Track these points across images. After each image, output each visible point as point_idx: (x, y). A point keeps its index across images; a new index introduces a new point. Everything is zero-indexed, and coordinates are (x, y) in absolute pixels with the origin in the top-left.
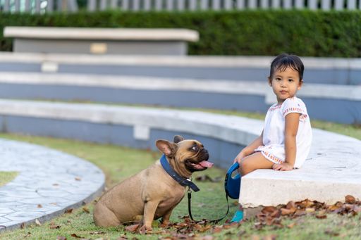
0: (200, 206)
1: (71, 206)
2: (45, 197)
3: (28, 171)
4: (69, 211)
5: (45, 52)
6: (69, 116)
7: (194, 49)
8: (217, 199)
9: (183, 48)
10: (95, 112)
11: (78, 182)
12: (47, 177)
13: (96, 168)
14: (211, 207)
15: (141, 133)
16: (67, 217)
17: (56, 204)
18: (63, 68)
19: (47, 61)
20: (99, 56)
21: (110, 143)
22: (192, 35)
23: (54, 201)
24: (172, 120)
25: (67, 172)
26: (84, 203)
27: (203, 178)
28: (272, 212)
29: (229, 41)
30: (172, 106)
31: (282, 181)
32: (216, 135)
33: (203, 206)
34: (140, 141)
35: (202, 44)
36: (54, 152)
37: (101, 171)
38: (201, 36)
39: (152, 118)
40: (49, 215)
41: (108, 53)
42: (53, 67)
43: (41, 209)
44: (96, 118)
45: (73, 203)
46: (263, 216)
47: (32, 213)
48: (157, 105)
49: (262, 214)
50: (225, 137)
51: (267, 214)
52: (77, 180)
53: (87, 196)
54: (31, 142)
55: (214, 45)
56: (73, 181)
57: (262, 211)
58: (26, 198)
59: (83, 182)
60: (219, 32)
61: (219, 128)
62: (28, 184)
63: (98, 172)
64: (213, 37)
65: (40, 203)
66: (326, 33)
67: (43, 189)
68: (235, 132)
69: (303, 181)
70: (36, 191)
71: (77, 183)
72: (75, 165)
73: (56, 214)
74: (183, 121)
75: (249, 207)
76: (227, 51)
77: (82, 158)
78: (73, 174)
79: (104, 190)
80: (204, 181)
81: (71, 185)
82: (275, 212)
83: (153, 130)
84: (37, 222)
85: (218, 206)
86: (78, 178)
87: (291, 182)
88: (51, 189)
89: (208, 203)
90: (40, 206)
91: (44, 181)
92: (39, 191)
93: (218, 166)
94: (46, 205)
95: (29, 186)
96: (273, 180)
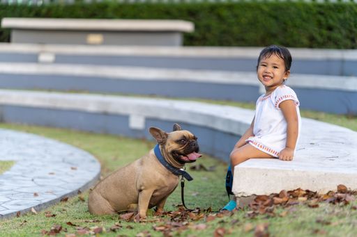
0: (194, 194)
1: (66, 195)
2: (41, 186)
3: (25, 160)
4: (64, 199)
5: (42, 43)
6: (65, 106)
7: (189, 40)
8: (211, 188)
9: (178, 39)
10: (91, 102)
11: (73, 171)
12: (44, 166)
13: (91, 157)
14: (205, 196)
15: (137, 123)
16: (62, 206)
17: (52, 193)
18: (60, 59)
19: (43, 52)
20: (95, 47)
21: (106, 133)
22: (187, 26)
23: (49, 190)
24: (166, 109)
25: (63, 161)
26: (79, 192)
27: (198, 168)
28: (265, 201)
29: (224, 32)
30: (168, 96)
31: (275, 170)
32: (211, 125)
33: (198, 195)
34: (135, 131)
35: (197, 35)
36: (50, 142)
37: (96, 160)
38: (196, 27)
39: (147, 108)
40: (45, 204)
41: (104, 43)
42: (50, 58)
43: (37, 198)
45: (68, 191)
46: (256, 205)
47: (28, 202)
48: (152, 95)
49: (255, 203)
51: (260, 203)
52: (73, 169)
53: (82, 185)
55: (208, 35)
56: (69, 170)
57: (255, 200)
58: (22, 187)
59: (79, 171)
60: (214, 23)
61: (213, 118)
62: (24, 173)
63: (93, 161)
64: (208, 28)
65: (36, 191)
66: (320, 24)
67: (39, 178)
68: (229, 122)
69: (296, 170)
70: (33, 180)
72: (71, 154)
73: (52, 203)
74: (177, 111)
75: (242, 196)
76: (222, 42)
77: (79, 147)
78: (69, 163)
79: (99, 179)
80: (199, 170)
81: (67, 174)
82: (268, 201)
83: (148, 120)
84: (33, 210)
85: (212, 195)
86: (74, 167)
87: (283, 171)
88: (48, 178)
89: (202, 192)
90: (36, 195)
91: (39, 170)
92: (35, 180)
93: (212, 156)
94: (43, 194)
95: (26, 175)
96: (265, 169)
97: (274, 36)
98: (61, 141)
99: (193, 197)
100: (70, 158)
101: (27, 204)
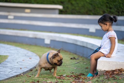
0: (75, 68)
1: (31, 69)
2: (21, 65)
3: (11, 55)
4: (31, 70)
5: (8, 12)
6: (21, 35)
7: (61, 12)
8: (80, 66)
9: (57, 11)
10: (30, 34)
12: (19, 57)
13: (35, 54)
14: (79, 69)
15: (47, 42)
16: (31, 72)
17: (26, 68)
18: (16, 18)
19: (10, 15)
20: (27, 14)
21: (36, 45)
23: (25, 67)
24: (59, 37)
25: (26, 55)
26: (35, 67)
27: (73, 58)
28: (109, 73)
29: (73, 9)
32: (75, 43)
33: (76, 69)
34: (47, 44)
35: (64, 10)
37: (37, 55)
39: (51, 36)
40: (25, 72)
41: (31, 13)
42: (12, 17)
43: (21, 70)
44: (31, 36)
45: (32, 67)
46: (106, 74)
47: (19, 71)
48: (51, 32)
49: (106, 73)
50: (79, 44)
51: (108, 73)
52: (30, 58)
53: (36, 65)
54: (8, 44)
55: (68, 10)
56: (28, 59)
57: (105, 72)
58: (15, 66)
59: (32, 59)
60: (70, 6)
61: (76, 41)
62: (13, 60)
63: (36, 56)
64: (68, 8)
65: (21, 67)
66: (107, 7)
67: (19, 62)
68: (83, 42)
69: (120, 62)
70: (17, 63)
71: (30, 60)
72: (28, 53)
73: (27, 71)
74: (63, 38)
75: (100, 71)
76: (72, 13)
77: (28, 50)
80: (73, 59)
81: (28, 60)
82: (111, 73)
83: (51, 41)
84: (22, 74)
85: (81, 69)
87: (115, 62)
88: (22, 62)
89: (77, 68)
90: (21, 68)
91: (18, 59)
92: (18, 63)
93: (76, 54)
94: (23, 68)
95: (14, 61)
97: (91, 11)
99: (75, 69)
100: (28, 55)
101: (19, 72)
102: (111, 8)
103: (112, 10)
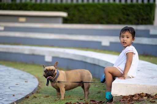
1: (27, 95)
2: (14, 91)
3: (1, 78)
4: (27, 97)
6: (14, 51)
7: (66, 21)
9: (61, 20)
12: (11, 81)
13: (32, 76)
15: (49, 59)
16: (27, 100)
17: (21, 94)
20: (23, 23)
21: (33, 64)
22: (64, 14)
23: (19, 93)
24: (63, 53)
25: (20, 78)
26: (32, 93)
28: (127, 99)
30: (60, 46)
31: (131, 85)
32: (84, 60)
35: (69, 18)
36: (10, 68)
37: (35, 77)
38: (69, 15)
39: (53, 52)
40: (19, 100)
41: (26, 22)
42: (2, 28)
43: (15, 97)
44: (27, 52)
45: (28, 93)
49: (123, 100)
51: (125, 100)
52: (26, 82)
53: (33, 90)
55: (74, 18)
56: (24, 82)
57: (122, 98)
58: (6, 92)
59: (29, 83)
60: (76, 13)
61: (85, 57)
63: (34, 78)
64: (74, 15)
65: (13, 94)
67: (11, 87)
68: (94, 59)
69: (140, 84)
70: (9, 88)
71: (26, 84)
72: (23, 75)
73: (22, 99)
74: (68, 54)
75: (116, 96)
77: (23, 70)
78: (23, 79)
79: (39, 87)
81: (24, 84)
82: (129, 99)
83: (54, 58)
84: (15, 103)
86: (26, 81)
87: (134, 85)
88: (16, 87)
91: (10, 83)
92: (11, 88)
94: (16, 95)
95: (5, 86)
96: (126, 84)
97: (103, 19)
98: (15, 68)
100: (23, 77)
101: (11, 101)
102: (128, 15)
103: (130, 18)
